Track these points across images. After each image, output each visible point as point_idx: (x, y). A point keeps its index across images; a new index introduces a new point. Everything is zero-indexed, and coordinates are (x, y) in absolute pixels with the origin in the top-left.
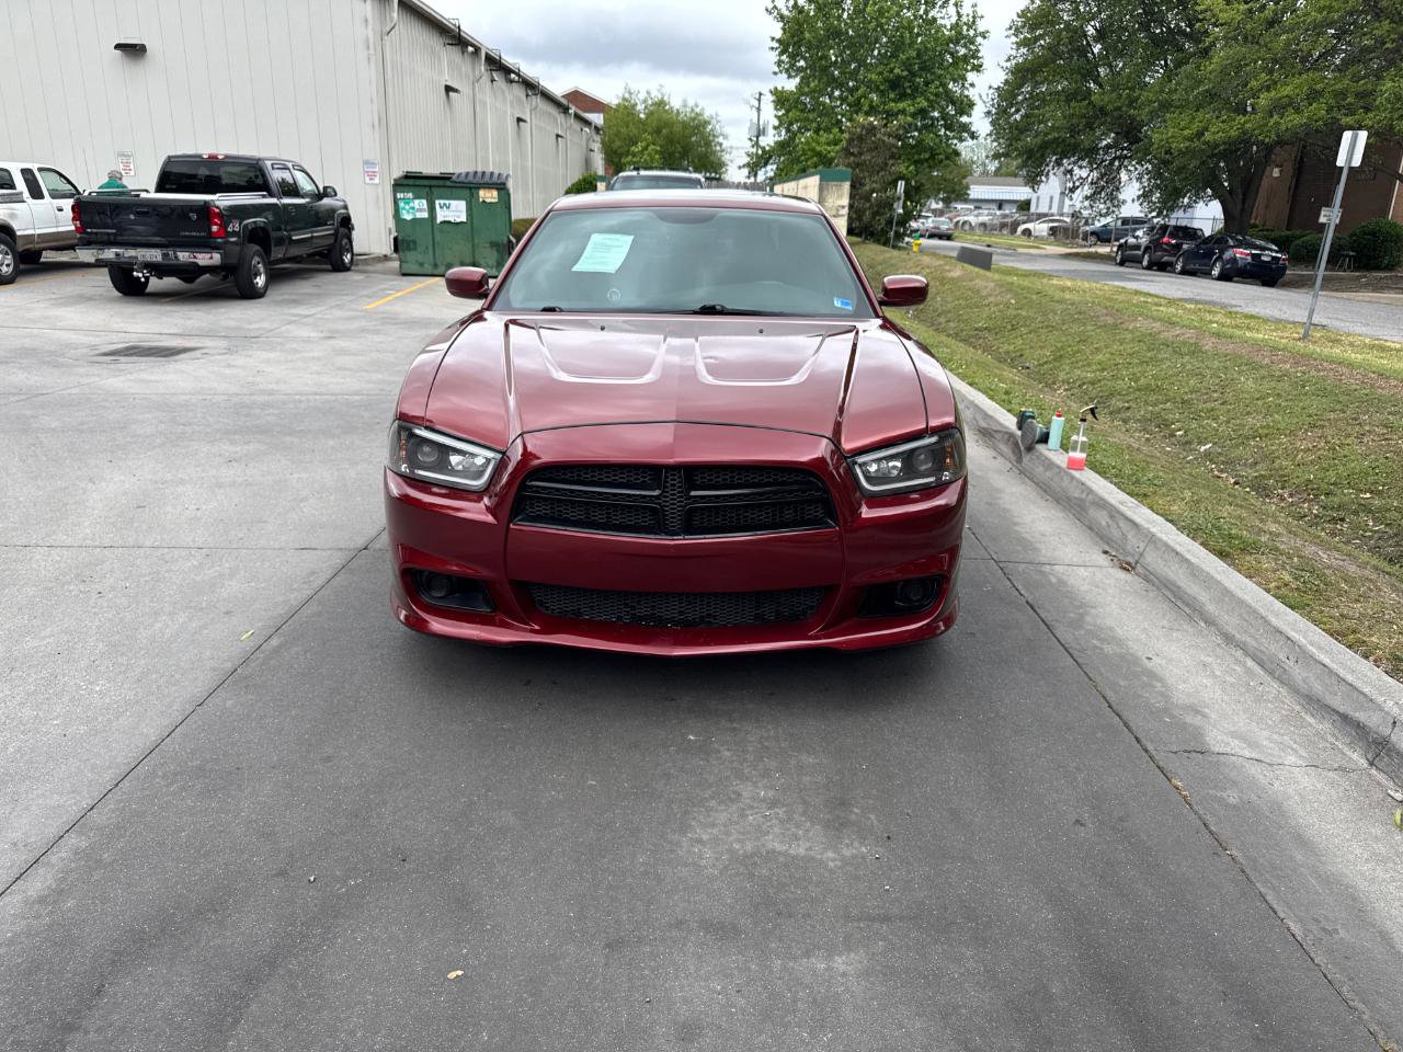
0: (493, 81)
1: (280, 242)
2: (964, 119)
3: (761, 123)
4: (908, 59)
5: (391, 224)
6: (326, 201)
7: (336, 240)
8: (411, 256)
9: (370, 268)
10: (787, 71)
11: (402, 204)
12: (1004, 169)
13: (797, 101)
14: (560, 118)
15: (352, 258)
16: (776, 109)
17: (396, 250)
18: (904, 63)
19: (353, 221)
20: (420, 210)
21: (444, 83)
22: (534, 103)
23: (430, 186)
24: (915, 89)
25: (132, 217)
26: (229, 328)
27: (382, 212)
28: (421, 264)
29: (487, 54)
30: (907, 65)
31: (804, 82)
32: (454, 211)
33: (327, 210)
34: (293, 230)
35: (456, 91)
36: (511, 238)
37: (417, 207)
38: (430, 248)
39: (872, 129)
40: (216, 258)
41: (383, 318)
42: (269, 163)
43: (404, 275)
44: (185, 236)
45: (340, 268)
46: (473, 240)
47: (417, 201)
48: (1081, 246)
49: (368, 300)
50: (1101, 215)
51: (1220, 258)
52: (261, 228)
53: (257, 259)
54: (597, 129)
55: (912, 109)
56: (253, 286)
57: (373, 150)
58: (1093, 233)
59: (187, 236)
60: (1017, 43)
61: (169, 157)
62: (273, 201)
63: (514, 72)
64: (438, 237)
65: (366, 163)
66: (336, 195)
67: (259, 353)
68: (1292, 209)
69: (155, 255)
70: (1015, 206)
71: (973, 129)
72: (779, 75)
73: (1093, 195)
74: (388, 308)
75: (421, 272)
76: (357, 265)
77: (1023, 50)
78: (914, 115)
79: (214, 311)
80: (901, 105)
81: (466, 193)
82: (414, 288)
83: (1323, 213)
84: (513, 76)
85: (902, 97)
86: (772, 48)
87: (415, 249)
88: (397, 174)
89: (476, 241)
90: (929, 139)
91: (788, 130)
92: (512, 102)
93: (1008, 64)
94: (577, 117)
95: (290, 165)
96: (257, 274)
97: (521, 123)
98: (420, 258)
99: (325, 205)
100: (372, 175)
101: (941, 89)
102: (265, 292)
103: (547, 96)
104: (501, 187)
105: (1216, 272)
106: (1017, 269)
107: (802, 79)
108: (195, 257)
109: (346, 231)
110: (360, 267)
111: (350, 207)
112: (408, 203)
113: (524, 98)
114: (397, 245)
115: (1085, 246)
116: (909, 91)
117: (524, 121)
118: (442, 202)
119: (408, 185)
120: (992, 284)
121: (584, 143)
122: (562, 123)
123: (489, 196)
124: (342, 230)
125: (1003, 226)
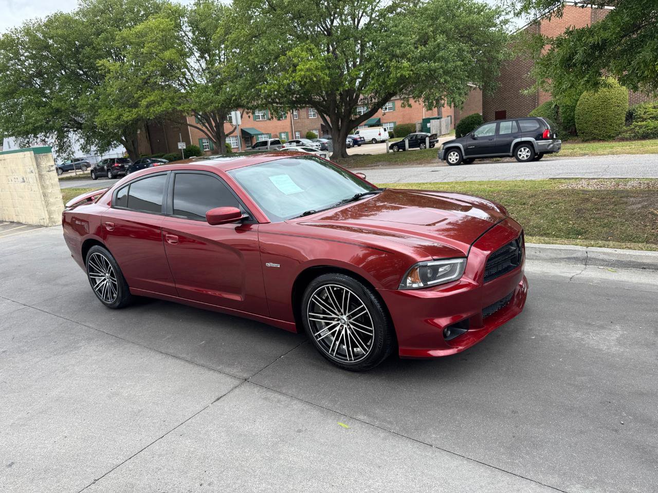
58: (60, 168)
83: (178, 145)
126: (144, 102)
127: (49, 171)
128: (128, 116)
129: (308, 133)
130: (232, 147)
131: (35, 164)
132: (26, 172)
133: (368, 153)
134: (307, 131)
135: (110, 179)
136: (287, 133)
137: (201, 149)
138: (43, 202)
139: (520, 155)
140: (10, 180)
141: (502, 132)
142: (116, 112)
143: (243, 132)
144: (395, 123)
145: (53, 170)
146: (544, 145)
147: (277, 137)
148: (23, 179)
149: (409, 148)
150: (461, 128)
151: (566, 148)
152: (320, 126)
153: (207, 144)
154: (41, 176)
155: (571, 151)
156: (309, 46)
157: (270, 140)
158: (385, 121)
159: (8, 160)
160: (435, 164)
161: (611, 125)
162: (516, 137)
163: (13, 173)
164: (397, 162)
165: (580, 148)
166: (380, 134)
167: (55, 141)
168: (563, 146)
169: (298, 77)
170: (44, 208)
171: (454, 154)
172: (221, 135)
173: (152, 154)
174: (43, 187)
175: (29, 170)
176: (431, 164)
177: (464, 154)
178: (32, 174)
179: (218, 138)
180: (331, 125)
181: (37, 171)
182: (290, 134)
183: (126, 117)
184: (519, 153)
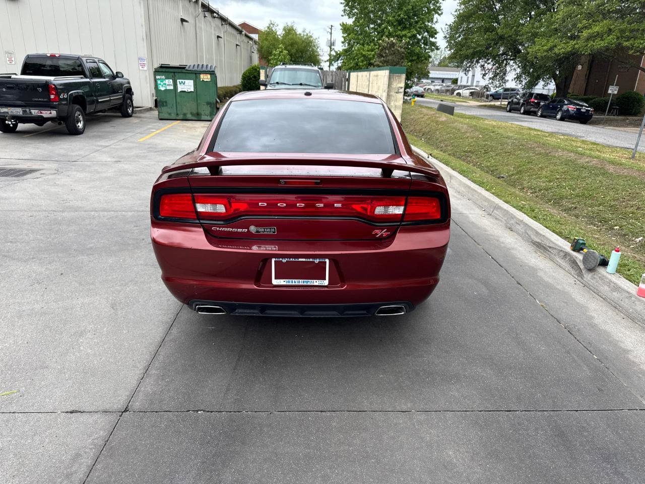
0: (205, 17)
1: (92, 102)
2: (433, 40)
3: (332, 40)
4: (407, 10)
5: (154, 91)
6: (117, 79)
7: (123, 101)
8: (164, 109)
9: (142, 115)
10: (348, 15)
11: (159, 82)
12: (443, 63)
13: (353, 30)
14: (238, 36)
15: (133, 109)
16: (343, 33)
17: (156, 106)
18: (405, 12)
19: (133, 90)
20: (169, 85)
21: (180, 17)
22: (225, 28)
23: (174, 73)
24: (411, 25)
25: (4, 90)
26: (60, 155)
27: (149, 85)
28: (170, 114)
29: (202, 2)
30: (407, 13)
31: (357, 20)
32: (187, 85)
33: (118, 85)
34: (100, 95)
35: (187, 21)
36: (217, 99)
37: (167, 83)
38: (175, 105)
39: (393, 45)
40: (54, 113)
41: (149, 148)
42: (84, 59)
43: (161, 119)
44: (35, 101)
45: (126, 115)
46: (197, 101)
47: (167, 80)
48: (485, 101)
49: (142, 136)
50: (497, 87)
51: (561, 110)
52: (80, 95)
53: (78, 113)
54: (255, 42)
55: (409, 35)
56: (76, 128)
57: (144, 52)
58: (491, 95)
59: (37, 101)
60: (460, 3)
61: (28, 55)
62: (88, 80)
63: (216, 13)
64: (179, 99)
65: (139, 59)
66: (123, 77)
67: (75, 173)
68: (586, 86)
69: (18, 111)
70: (451, 81)
71: (437, 45)
72: (344, 17)
73: (493, 77)
74: (151, 141)
75: (170, 118)
76: (136, 113)
77: (463, 6)
78: (410, 38)
79: (53, 143)
80: (404, 33)
81: (194, 76)
82: (166, 128)
83: (610, 88)
84: (215, 14)
85: (404, 28)
86: (341, 3)
87: (166, 106)
88: (156, 65)
89: (199, 101)
90: (417, 50)
91: (349, 44)
92: (215, 28)
93: (456, 13)
94: (246, 36)
95: (96, 60)
96: (79, 121)
97: (219, 39)
98: (169, 110)
99: (116, 82)
100: (143, 66)
101: (423, 25)
102: (84, 131)
103: (232, 25)
104: (212, 73)
105: (559, 117)
106: (465, 115)
107: (356, 18)
108: (41, 113)
109: (129, 96)
110: (137, 115)
111: (131, 83)
112: (162, 82)
113: (220, 26)
114: (157, 103)
115: (487, 102)
116: (408, 26)
117: (221, 38)
118: (181, 81)
119: (162, 72)
120: (465, 126)
121: (249, 49)
122: (240, 39)
123: (206, 78)
124: (127, 95)
125: (447, 91)
127: (397, 93)
131: (387, 83)
132: (383, 90)
154: (389, 97)
178: (385, 93)
181: (387, 91)
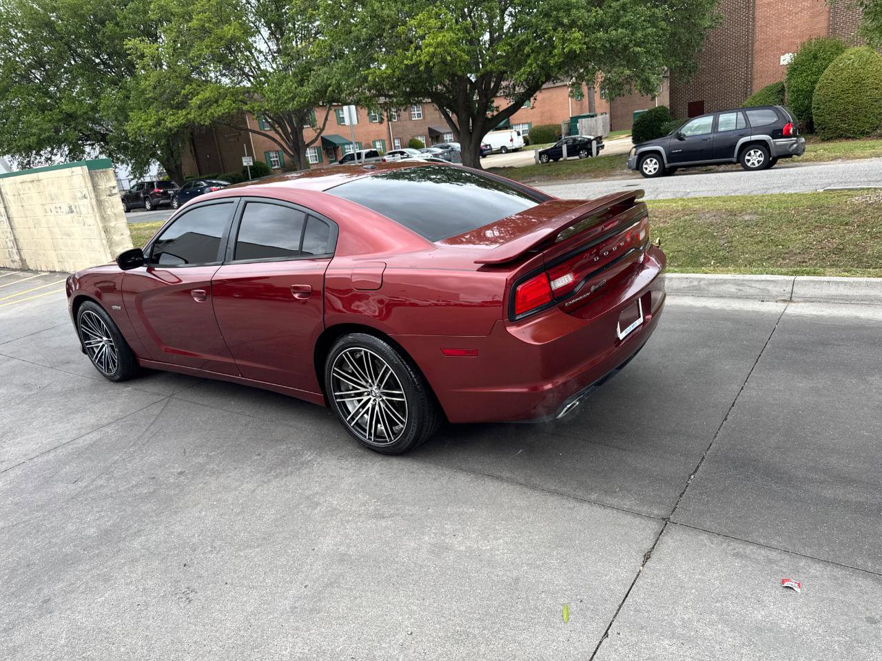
83: (243, 160)
126: (195, 101)
127: (109, 195)
128: (174, 120)
129: (411, 141)
130: (310, 162)
131: (90, 185)
132: (74, 198)
133: (510, 166)
134: (411, 138)
135: (148, 210)
136: (383, 142)
137: (269, 166)
138: (105, 242)
139: (749, 161)
140: (48, 210)
141: (721, 129)
142: (154, 115)
143: (325, 141)
144: (529, 124)
145: (115, 194)
146: (784, 145)
147: (370, 147)
148: (70, 207)
149: (568, 156)
150: (641, 126)
151: (813, 148)
152: (427, 131)
153: (276, 159)
154: (100, 203)
155: (813, 154)
156: (439, 10)
157: (364, 152)
158: (517, 122)
159: (45, 182)
160: (617, 177)
161: (865, 116)
162: (743, 136)
163: (52, 199)
164: (559, 176)
165: (825, 150)
166: (512, 140)
167: (65, 160)
168: (808, 147)
169: (425, 55)
170: (105, 249)
171: (651, 161)
172: (300, 144)
173: (201, 174)
174: (104, 219)
175: (79, 195)
176: (612, 178)
177: (665, 161)
178: (85, 200)
179: (296, 150)
180: (458, 127)
181: (93, 195)
182: (387, 143)
183: (170, 122)
184: (747, 158)
